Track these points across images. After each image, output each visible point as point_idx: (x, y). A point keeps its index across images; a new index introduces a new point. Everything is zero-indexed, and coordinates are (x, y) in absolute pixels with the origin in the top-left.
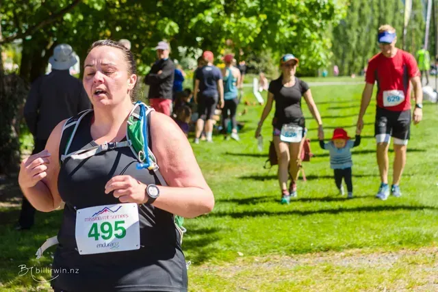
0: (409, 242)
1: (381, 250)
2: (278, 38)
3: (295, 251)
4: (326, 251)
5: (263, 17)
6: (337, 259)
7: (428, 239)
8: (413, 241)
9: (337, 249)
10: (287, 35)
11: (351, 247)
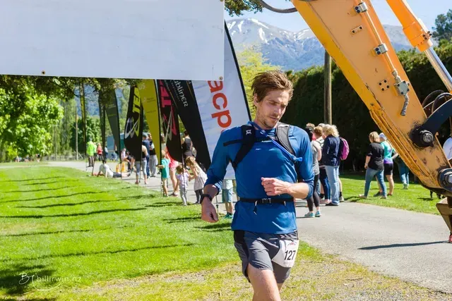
1: (188, 271)
2: (17, 132)
4: (152, 274)
5: (8, 116)
7: (216, 262)
9: (158, 272)
10: (23, 130)
11: (167, 271)
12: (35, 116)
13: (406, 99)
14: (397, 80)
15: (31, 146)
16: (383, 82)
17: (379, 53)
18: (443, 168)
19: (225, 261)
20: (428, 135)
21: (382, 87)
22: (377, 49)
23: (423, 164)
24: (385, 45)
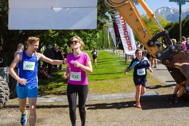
0: (116, 78)
1: (112, 80)
3: (96, 80)
6: (104, 81)
7: (120, 77)
8: (117, 78)
9: (104, 80)
11: (106, 79)
12: (91, 38)
13: (146, 33)
14: (143, 28)
15: (91, 46)
16: (139, 29)
17: (137, 21)
18: (157, 52)
19: (123, 77)
20: (152, 43)
21: (139, 30)
22: (137, 20)
23: (151, 51)
24: (139, 18)
